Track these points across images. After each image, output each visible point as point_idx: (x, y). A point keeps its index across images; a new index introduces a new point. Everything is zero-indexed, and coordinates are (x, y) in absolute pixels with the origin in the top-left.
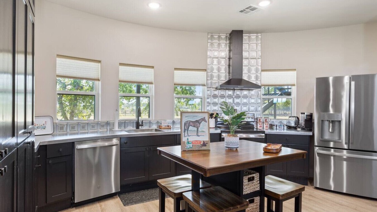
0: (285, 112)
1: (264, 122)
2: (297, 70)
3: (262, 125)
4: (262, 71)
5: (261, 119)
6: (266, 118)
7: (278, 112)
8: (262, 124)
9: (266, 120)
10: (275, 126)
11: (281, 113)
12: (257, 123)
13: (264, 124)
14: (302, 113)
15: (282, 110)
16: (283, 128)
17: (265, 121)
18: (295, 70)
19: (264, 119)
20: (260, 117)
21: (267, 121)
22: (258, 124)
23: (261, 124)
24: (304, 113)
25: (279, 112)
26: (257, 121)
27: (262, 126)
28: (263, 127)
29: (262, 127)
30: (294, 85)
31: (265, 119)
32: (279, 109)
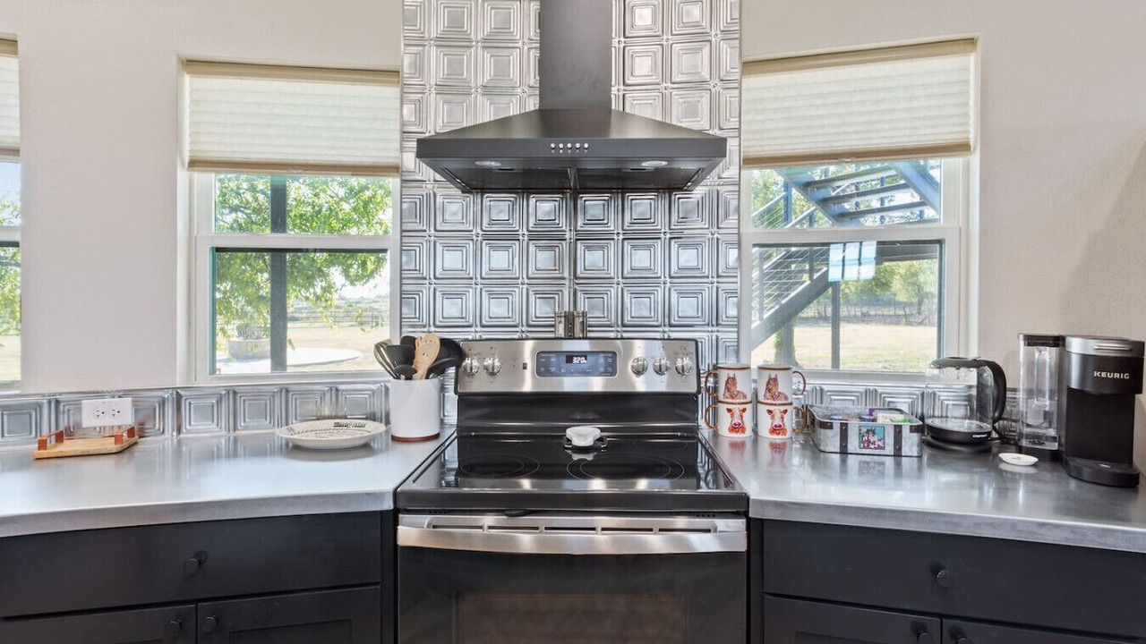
0: (865, 310)
1: (761, 398)
2: (980, 44)
3: (748, 417)
4: (750, 66)
5: (739, 375)
6: (773, 374)
7: (844, 311)
8: (749, 407)
9: (772, 382)
10: (837, 426)
11: (853, 313)
12: (716, 401)
13: (762, 409)
14: (1033, 341)
15: (856, 305)
16: (890, 449)
17: (769, 390)
18: (971, 42)
19: (760, 375)
20: (731, 362)
21: (782, 388)
22: (722, 408)
23: (736, 408)
24: (1058, 341)
25: (849, 311)
26: (716, 389)
27: (748, 424)
28: (755, 431)
29: (749, 432)
30: (963, 147)
31: (766, 375)
32: (848, 302)
